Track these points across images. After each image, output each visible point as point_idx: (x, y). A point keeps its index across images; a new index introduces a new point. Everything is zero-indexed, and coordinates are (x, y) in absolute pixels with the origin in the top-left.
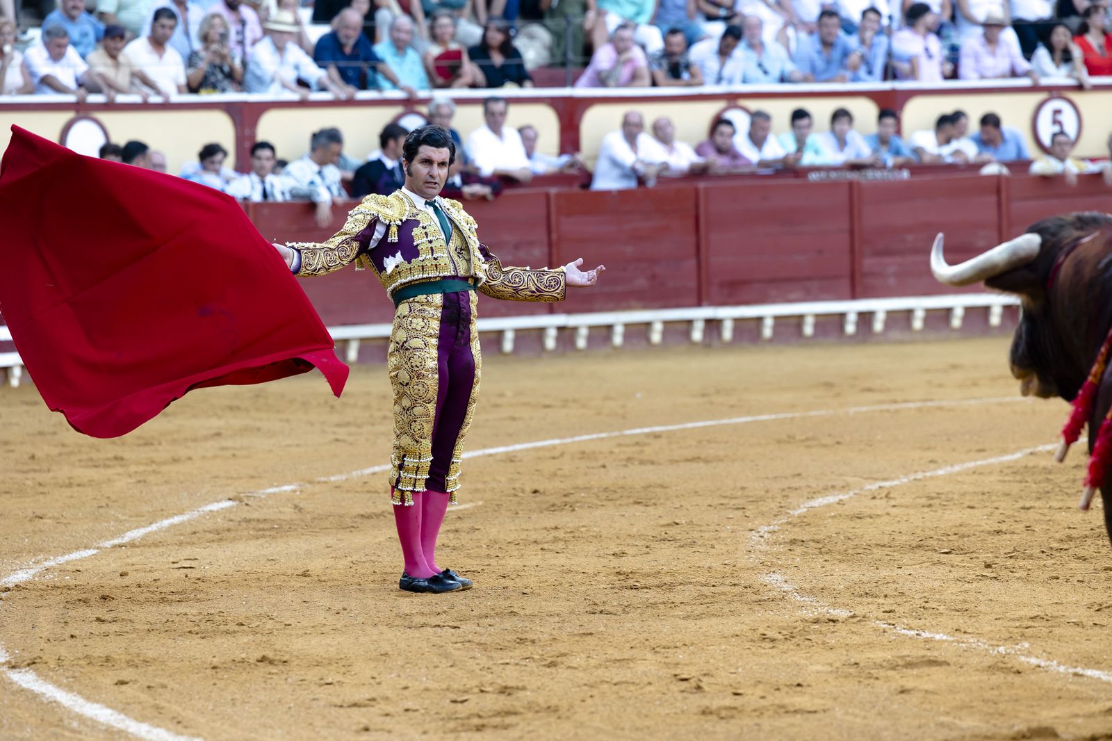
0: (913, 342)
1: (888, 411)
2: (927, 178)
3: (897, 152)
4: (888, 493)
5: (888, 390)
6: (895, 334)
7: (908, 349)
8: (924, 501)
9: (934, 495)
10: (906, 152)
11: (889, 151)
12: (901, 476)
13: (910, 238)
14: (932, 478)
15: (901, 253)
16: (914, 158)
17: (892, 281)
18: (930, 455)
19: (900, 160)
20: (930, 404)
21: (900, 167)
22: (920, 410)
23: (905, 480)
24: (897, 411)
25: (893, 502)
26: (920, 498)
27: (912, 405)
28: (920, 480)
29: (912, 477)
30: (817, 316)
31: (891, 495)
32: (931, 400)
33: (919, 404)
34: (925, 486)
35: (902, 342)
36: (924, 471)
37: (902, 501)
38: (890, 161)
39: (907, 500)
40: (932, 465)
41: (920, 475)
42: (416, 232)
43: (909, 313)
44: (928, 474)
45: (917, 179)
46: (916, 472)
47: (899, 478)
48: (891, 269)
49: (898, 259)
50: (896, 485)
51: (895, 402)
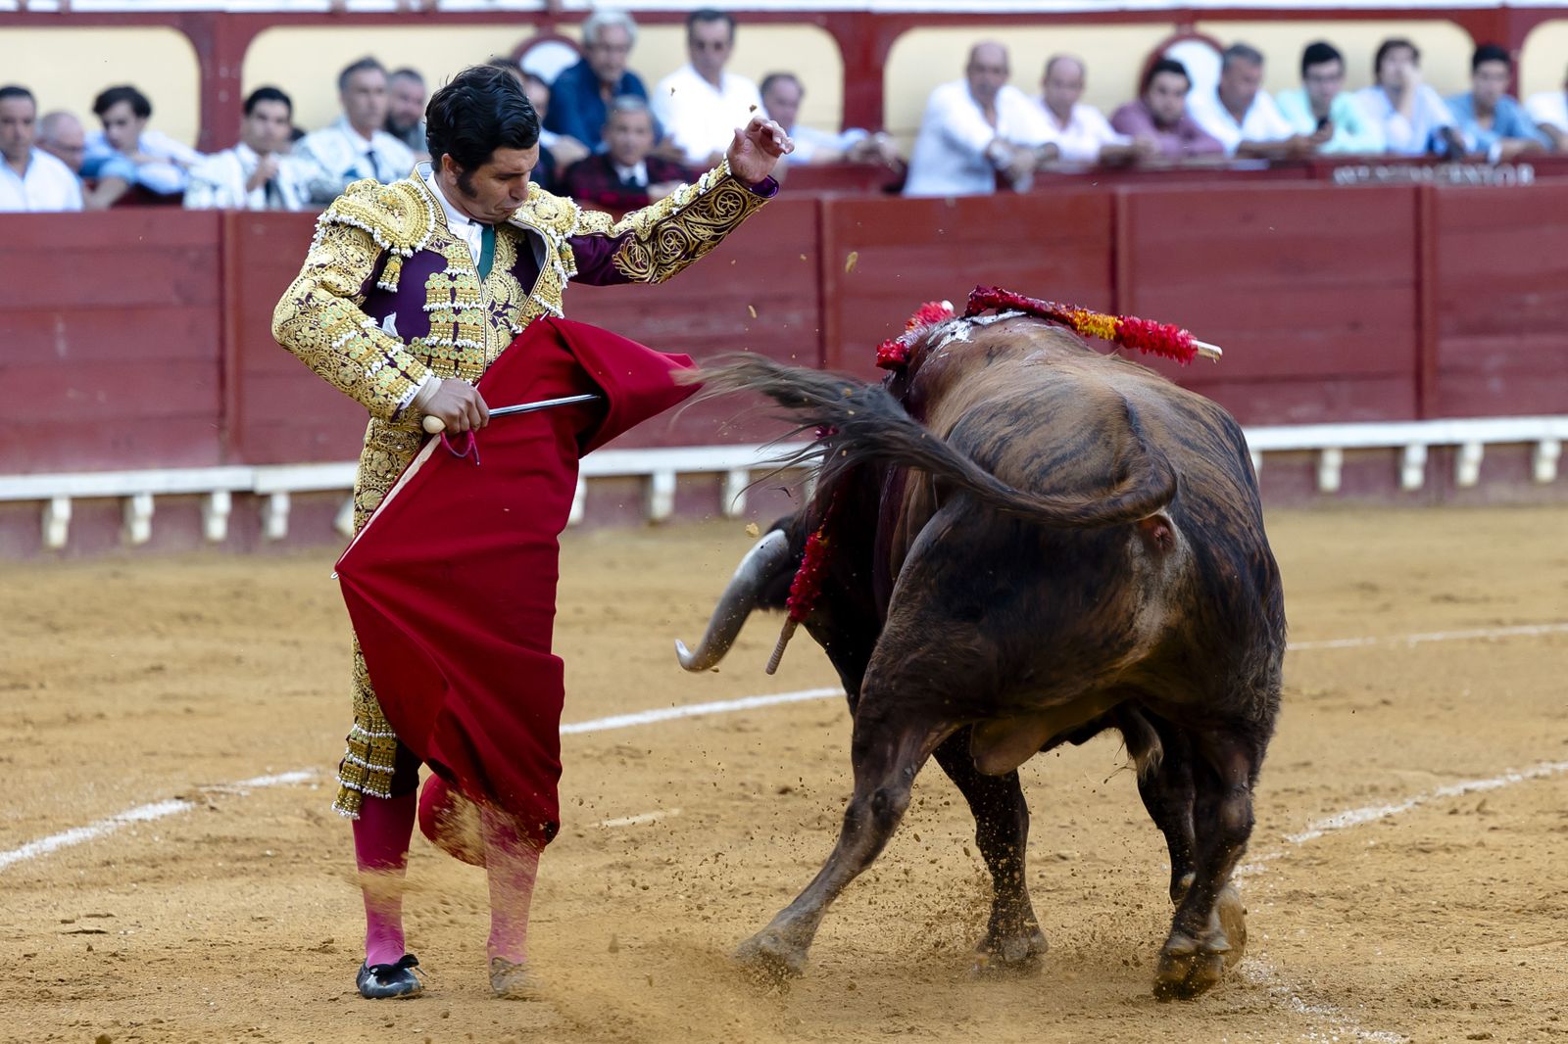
0: (1538, 505)
1: (1484, 640)
3: (1510, 132)
4: (1483, 803)
5: (1487, 599)
6: (1501, 490)
7: (1525, 519)
8: (1553, 819)
10: (1528, 132)
11: (1494, 128)
12: (1509, 770)
13: (1532, 299)
15: (1517, 329)
16: (1543, 142)
17: (1496, 385)
19: (1516, 146)
21: (1515, 160)
22: (1547, 639)
23: (1517, 778)
24: (1503, 642)
25: (1491, 822)
26: (1546, 813)
27: (1532, 630)
28: (1545, 778)
29: (1530, 773)
30: (1347, 451)
31: (1489, 807)
33: (1546, 629)
34: (1555, 789)
35: (1513, 506)
36: (1554, 761)
37: (1510, 818)
38: (1496, 151)
39: (1520, 818)
41: (1545, 769)
42: (436, 282)
43: (1530, 446)
45: (1549, 183)
46: (1538, 761)
47: (1504, 774)
48: (1494, 362)
49: (1511, 341)
50: (1499, 787)
51: (1499, 623)
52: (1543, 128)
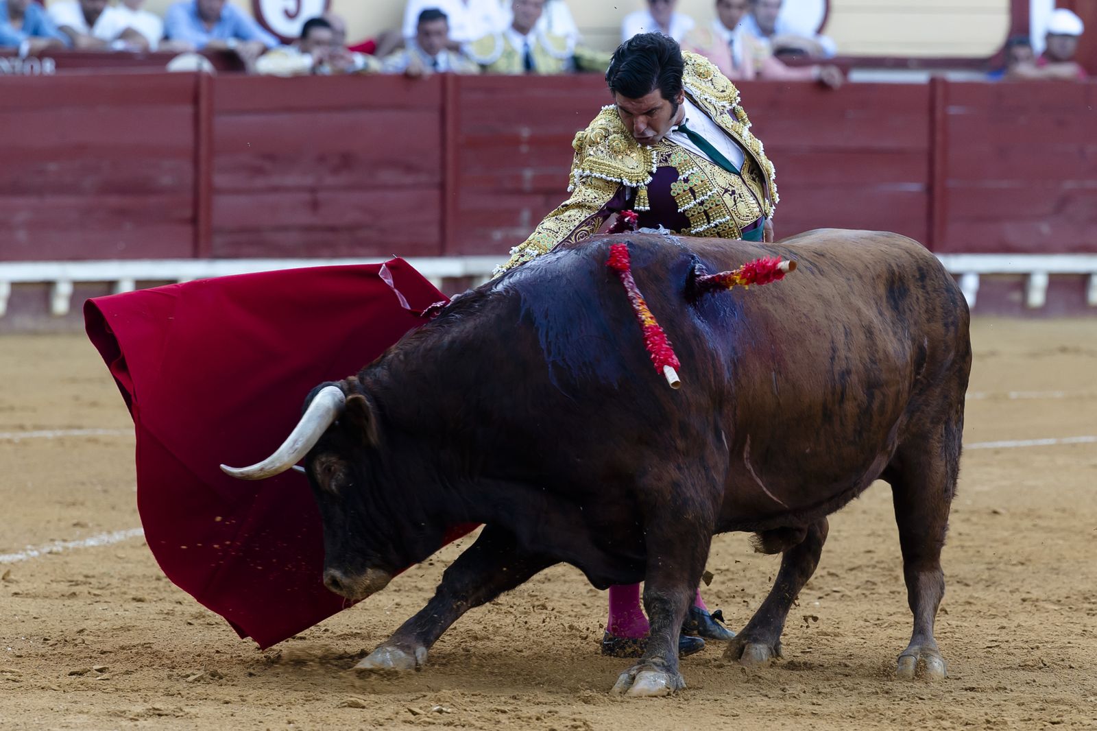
0: (54, 333)
1: (9, 441)
2: (83, 73)
3: (36, 32)
4: (8, 573)
5: (12, 409)
6: (24, 321)
7: (43, 344)
8: (64, 587)
9: (81, 578)
10: (51, 32)
11: (24, 29)
12: (29, 547)
13: (52, 167)
14: (76, 551)
15: (39, 191)
16: (63, 41)
17: (22, 235)
18: (76, 514)
19: (41, 43)
20: (77, 433)
21: (40, 55)
22: (61, 441)
23: (36, 553)
24: (24, 443)
25: (14, 588)
26: (58, 582)
27: (48, 434)
28: (57, 553)
29: (47, 549)
31: (12, 577)
32: (80, 428)
33: (59, 433)
34: (66, 563)
35: (34, 333)
36: (65, 541)
37: (30, 586)
38: (25, 48)
39: (38, 586)
40: (78, 531)
41: (58, 547)
43: (48, 286)
44: (71, 545)
45: (67, 73)
46: (52, 540)
47: (25, 550)
48: (22, 217)
49: (33, 201)
50: (21, 560)
51: (22, 428)
52: (63, 29)
